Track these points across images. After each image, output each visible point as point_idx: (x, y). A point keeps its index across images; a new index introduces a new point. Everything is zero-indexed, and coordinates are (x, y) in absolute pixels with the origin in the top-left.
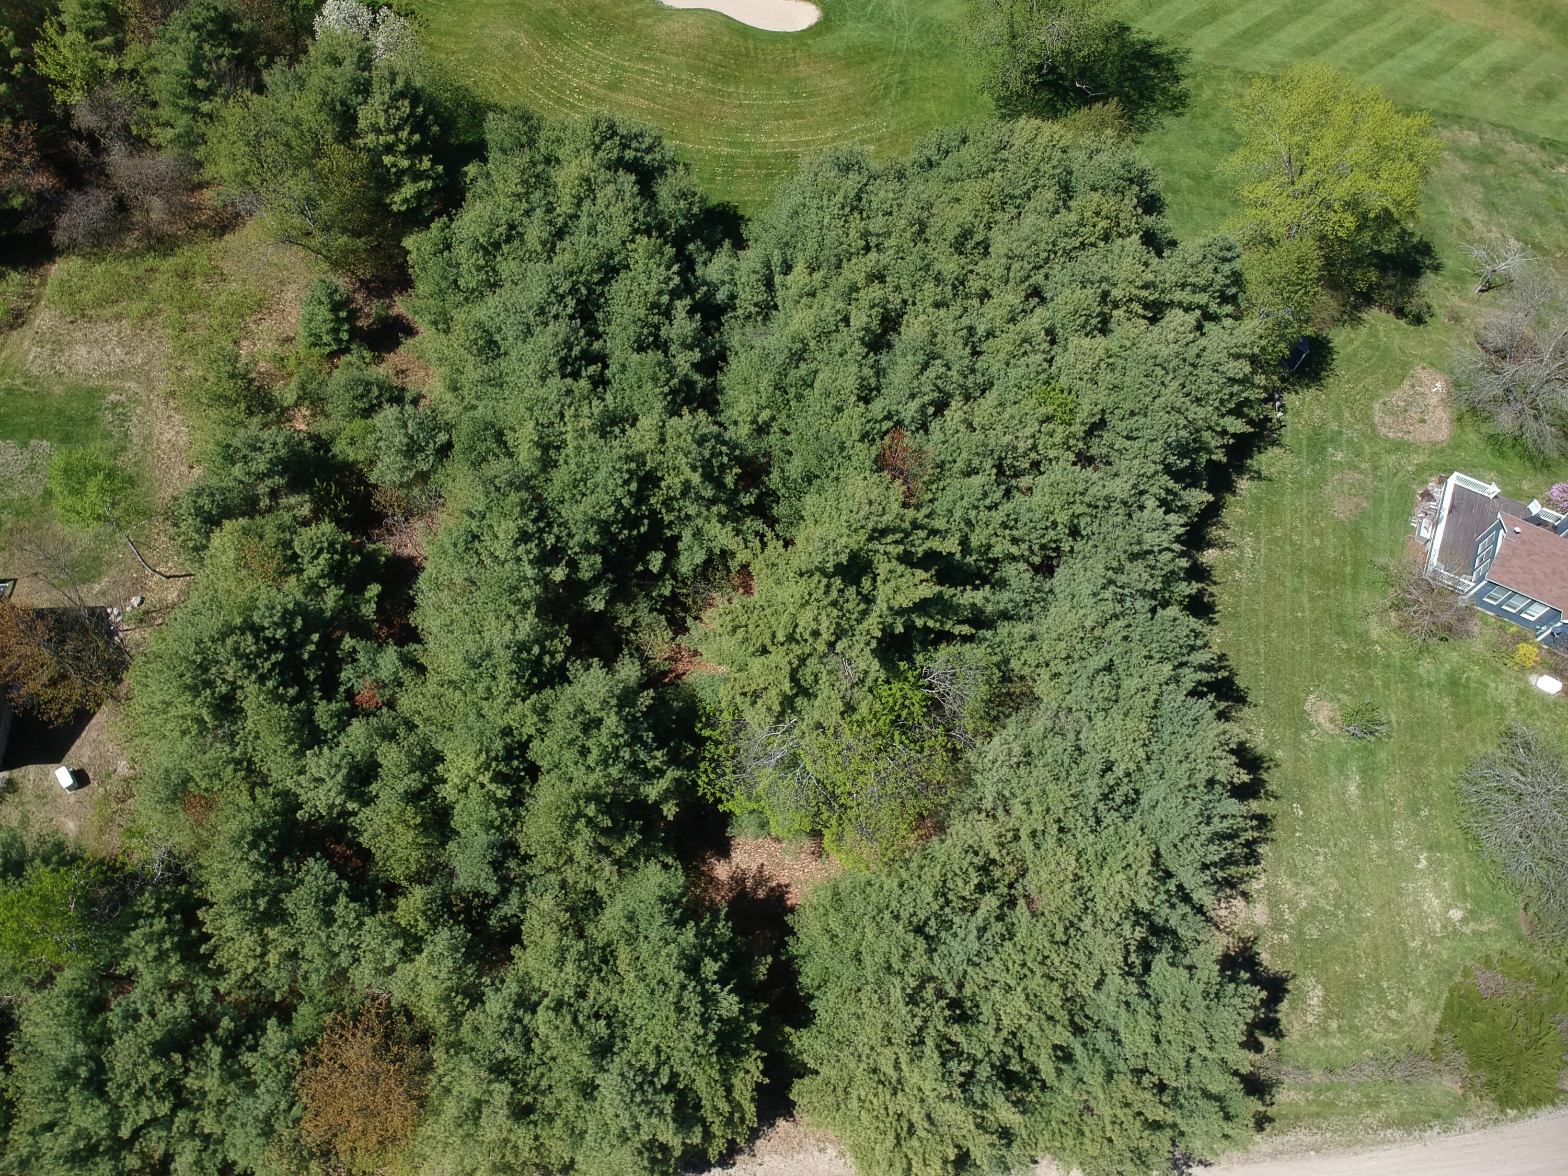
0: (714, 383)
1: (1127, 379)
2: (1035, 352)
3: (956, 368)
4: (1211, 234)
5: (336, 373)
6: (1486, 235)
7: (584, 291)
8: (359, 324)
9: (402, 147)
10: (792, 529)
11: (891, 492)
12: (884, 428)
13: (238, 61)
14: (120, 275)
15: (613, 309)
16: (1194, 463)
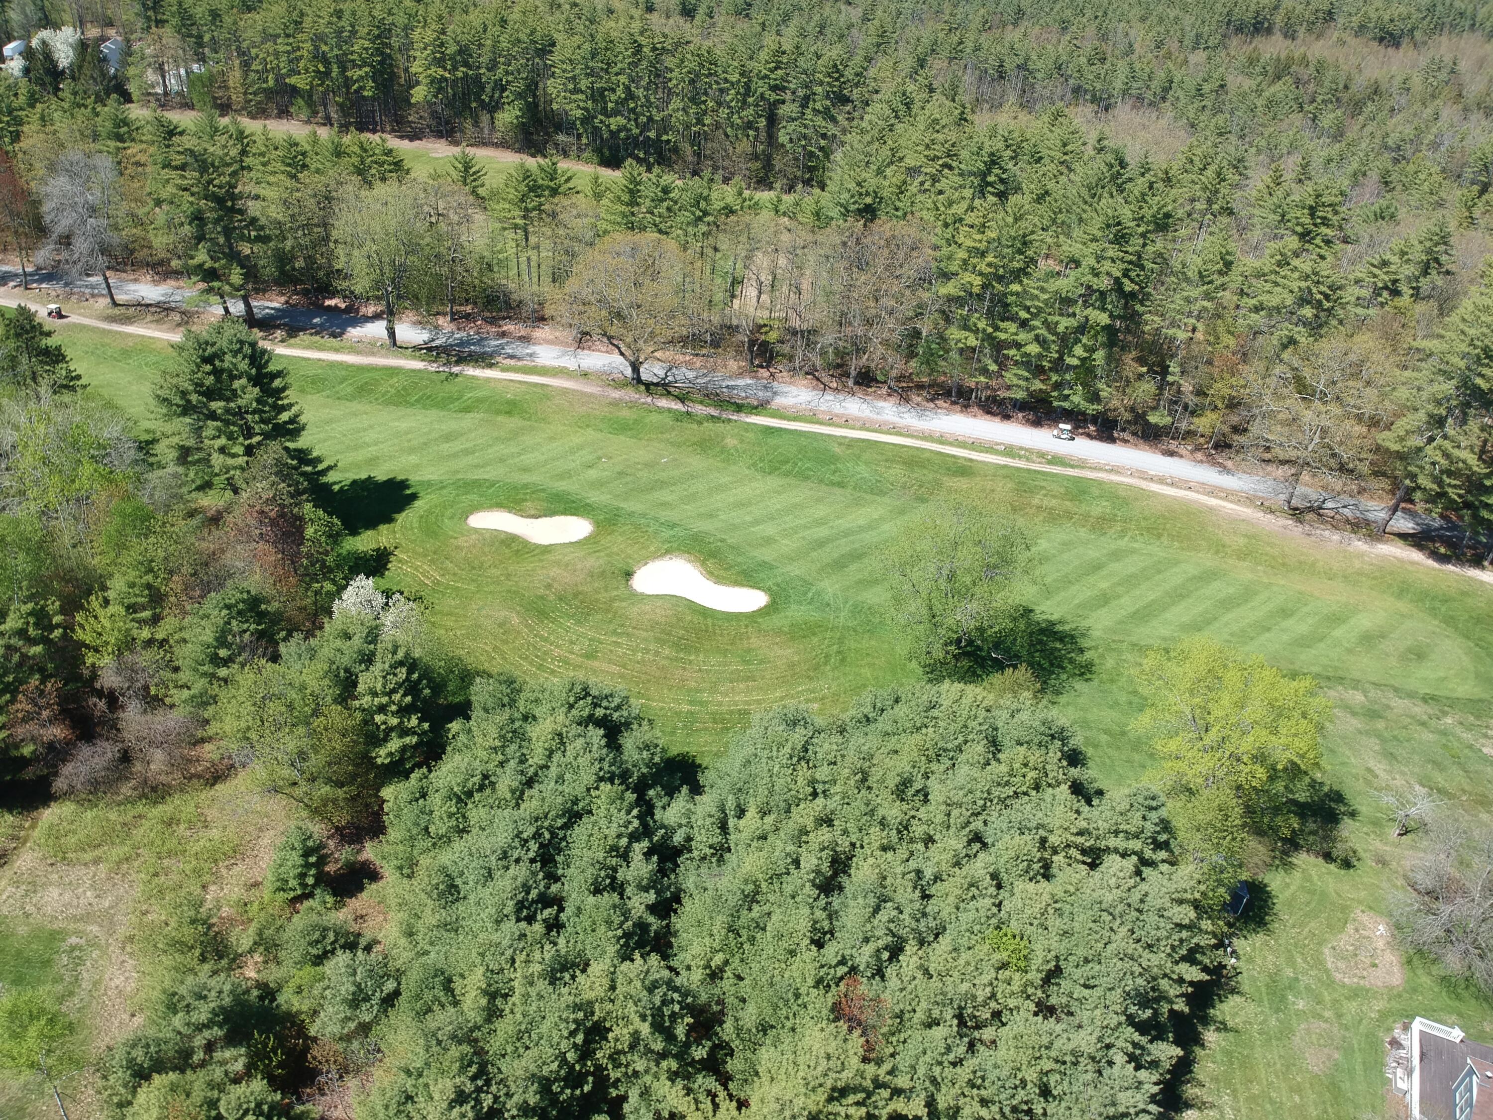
0: (668, 925)
1: (1076, 924)
2: (983, 896)
3: (907, 911)
4: (1134, 784)
5: (296, 918)
6: (1391, 782)
7: (547, 835)
8: (327, 869)
9: (394, 708)
10: (747, 1088)
11: (850, 1044)
12: (839, 974)
13: (260, 635)
14: (108, 820)
15: (573, 852)
16: (1156, 1013)
